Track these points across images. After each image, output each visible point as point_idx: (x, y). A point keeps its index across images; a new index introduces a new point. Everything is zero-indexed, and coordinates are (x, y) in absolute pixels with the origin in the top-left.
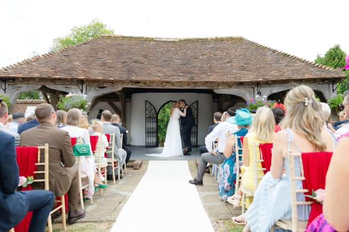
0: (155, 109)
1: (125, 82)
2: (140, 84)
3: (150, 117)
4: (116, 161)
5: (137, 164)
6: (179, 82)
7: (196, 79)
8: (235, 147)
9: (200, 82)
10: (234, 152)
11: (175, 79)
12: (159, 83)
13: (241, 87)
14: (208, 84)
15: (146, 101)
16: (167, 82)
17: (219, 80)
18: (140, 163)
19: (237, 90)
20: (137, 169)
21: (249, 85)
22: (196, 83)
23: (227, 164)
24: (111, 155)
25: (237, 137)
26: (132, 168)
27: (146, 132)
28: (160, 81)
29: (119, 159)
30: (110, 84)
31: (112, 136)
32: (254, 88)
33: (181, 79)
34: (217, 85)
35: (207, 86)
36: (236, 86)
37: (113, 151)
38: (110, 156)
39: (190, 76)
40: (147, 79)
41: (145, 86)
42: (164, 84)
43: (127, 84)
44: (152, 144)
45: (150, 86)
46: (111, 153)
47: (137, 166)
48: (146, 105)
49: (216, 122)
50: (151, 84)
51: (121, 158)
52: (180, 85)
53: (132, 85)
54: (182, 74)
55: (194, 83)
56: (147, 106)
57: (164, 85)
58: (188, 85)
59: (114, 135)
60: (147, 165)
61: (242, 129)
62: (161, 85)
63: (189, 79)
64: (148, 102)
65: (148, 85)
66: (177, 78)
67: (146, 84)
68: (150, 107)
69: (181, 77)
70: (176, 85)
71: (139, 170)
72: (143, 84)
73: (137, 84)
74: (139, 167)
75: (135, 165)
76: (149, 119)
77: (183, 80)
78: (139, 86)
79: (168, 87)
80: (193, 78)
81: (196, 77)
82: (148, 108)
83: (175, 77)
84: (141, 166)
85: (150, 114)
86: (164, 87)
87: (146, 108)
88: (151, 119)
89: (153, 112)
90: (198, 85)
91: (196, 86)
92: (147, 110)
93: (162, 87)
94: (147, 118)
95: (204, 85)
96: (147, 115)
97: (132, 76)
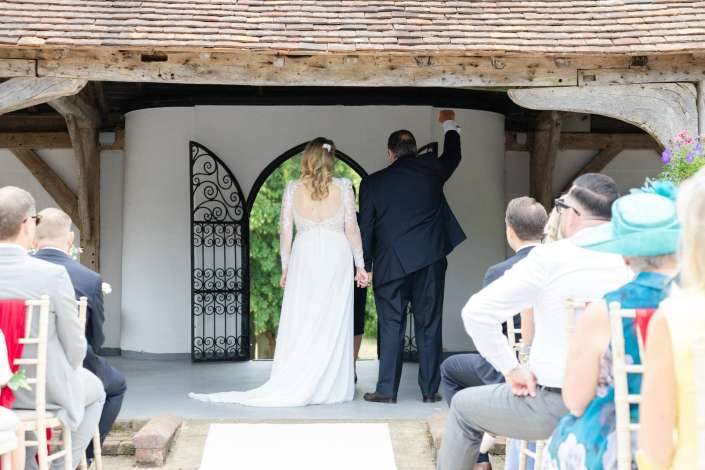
0: (234, 179)
1: (95, 58)
2: (165, 66)
3: (212, 221)
4: (54, 423)
5: (155, 438)
6: (351, 55)
7: (430, 43)
8: (609, 360)
9: (449, 56)
10: (604, 383)
11: (329, 43)
12: (256, 61)
13: (639, 78)
14: (485, 66)
15: (192, 144)
16: (294, 57)
17: (536, 43)
18: (166, 435)
19: (618, 91)
20: (151, 464)
21: (675, 70)
22: (428, 59)
23: (572, 438)
24: (31, 395)
25: (619, 313)
26: (129, 461)
27: (194, 292)
28: (262, 49)
29: (71, 417)
30: (25, 64)
31: (37, 308)
32: (696, 84)
33: (361, 42)
34: (525, 72)
35: (483, 81)
36: (616, 76)
37: (40, 380)
38: (27, 402)
39: (396, 26)
40: (198, 41)
41: (188, 73)
42: (279, 63)
43: (107, 66)
44: (221, 348)
45: (210, 72)
46: (33, 386)
47: (152, 449)
48: (192, 162)
49: (515, 242)
50: (215, 66)
51: (79, 415)
52: (355, 72)
53: (131, 68)
54: (360, 18)
55: (418, 59)
56: (198, 167)
57: (278, 71)
58: (392, 68)
59: (45, 304)
60: (202, 445)
61: (642, 275)
62: (265, 71)
63: (395, 40)
64: (201, 151)
65: (203, 69)
66: (339, 37)
67: (195, 66)
68: (210, 171)
69: (358, 33)
70: (335, 68)
71: (160, 466)
72: (180, 65)
73: (153, 63)
74: (160, 453)
75: (145, 445)
76: (209, 228)
77: (369, 46)
78: (163, 76)
79: (295, 81)
80: (412, 34)
81: (430, 33)
82: (202, 178)
83: (331, 34)
84: (172, 450)
85: (211, 205)
86: (276, 80)
87: (192, 176)
88: (219, 228)
89: (227, 194)
90: (437, 68)
91: (429, 76)
92: (198, 185)
93: (268, 80)
94: (198, 223)
95: (464, 69)
96: (198, 208)
97: (131, 29)
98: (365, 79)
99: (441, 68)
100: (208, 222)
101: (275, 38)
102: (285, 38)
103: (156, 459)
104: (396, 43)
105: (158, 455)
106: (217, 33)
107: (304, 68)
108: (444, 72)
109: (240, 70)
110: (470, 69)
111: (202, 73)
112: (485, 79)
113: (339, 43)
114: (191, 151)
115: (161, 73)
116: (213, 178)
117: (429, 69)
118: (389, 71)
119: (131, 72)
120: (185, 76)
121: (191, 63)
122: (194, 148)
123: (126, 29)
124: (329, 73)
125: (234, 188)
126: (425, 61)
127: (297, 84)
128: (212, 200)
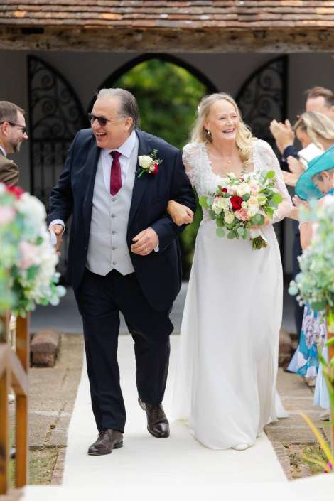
2: (43, 38)
3: (51, 138)
5: (48, 345)
6: (199, 31)
7: (265, 19)
9: (280, 30)
12: (119, 33)
14: (312, 36)
15: (30, 58)
16: (152, 31)
20: (45, 365)
28: (124, 27)
33: (206, 19)
35: (311, 48)
40: (71, 20)
41: (61, 43)
42: (139, 37)
45: (80, 42)
47: (45, 354)
50: (86, 37)
53: (13, 40)
55: (255, 33)
57: (136, 42)
58: (234, 38)
62: (126, 41)
63: (235, 16)
64: (40, 65)
65: (74, 40)
66: (188, 14)
67: (68, 38)
68: (49, 85)
69: (205, 9)
70: (185, 38)
71: (52, 366)
72: (55, 36)
73: (32, 36)
74: (52, 356)
75: (40, 350)
76: (47, 146)
77: (213, 23)
78: (41, 46)
79: (152, 49)
80: (250, 11)
81: (265, 9)
82: (41, 93)
83: (181, 11)
84: (58, 355)
85: (51, 121)
86: (135, 48)
87: (30, 91)
88: (58, 146)
89: (65, 109)
90: (272, 38)
91: (265, 44)
92: (37, 100)
93: (129, 48)
94: (37, 140)
95: (294, 38)
96: (37, 125)
97: (14, 7)
98: (211, 47)
99: (275, 38)
100: (47, 140)
101: (135, 16)
102: (143, 16)
103: (49, 361)
104: (236, 20)
105: (50, 358)
106: (86, 11)
107: (158, 38)
108: (277, 41)
109: (105, 40)
110: (299, 39)
111: (74, 44)
112: (311, 46)
113: (189, 20)
114: (29, 66)
115: (39, 43)
116: (51, 92)
117: (265, 39)
118: (231, 41)
119: (14, 43)
120: (59, 46)
121: (65, 34)
122: (32, 62)
123: (9, 8)
124: (180, 43)
125: (72, 103)
126: (261, 35)
127: (153, 52)
128: (51, 116)
